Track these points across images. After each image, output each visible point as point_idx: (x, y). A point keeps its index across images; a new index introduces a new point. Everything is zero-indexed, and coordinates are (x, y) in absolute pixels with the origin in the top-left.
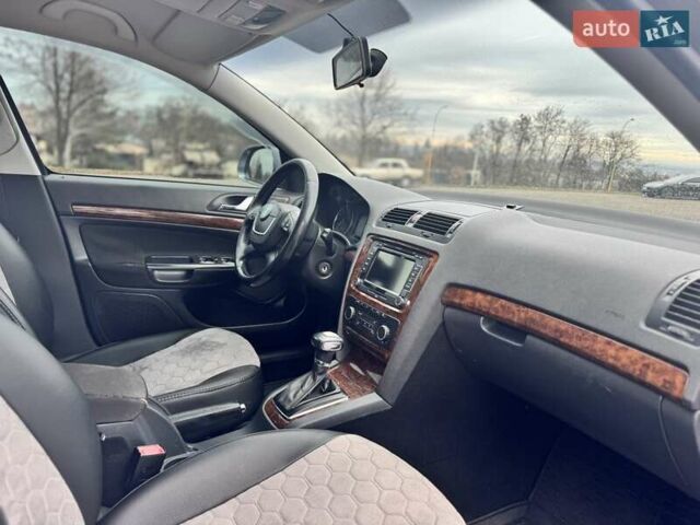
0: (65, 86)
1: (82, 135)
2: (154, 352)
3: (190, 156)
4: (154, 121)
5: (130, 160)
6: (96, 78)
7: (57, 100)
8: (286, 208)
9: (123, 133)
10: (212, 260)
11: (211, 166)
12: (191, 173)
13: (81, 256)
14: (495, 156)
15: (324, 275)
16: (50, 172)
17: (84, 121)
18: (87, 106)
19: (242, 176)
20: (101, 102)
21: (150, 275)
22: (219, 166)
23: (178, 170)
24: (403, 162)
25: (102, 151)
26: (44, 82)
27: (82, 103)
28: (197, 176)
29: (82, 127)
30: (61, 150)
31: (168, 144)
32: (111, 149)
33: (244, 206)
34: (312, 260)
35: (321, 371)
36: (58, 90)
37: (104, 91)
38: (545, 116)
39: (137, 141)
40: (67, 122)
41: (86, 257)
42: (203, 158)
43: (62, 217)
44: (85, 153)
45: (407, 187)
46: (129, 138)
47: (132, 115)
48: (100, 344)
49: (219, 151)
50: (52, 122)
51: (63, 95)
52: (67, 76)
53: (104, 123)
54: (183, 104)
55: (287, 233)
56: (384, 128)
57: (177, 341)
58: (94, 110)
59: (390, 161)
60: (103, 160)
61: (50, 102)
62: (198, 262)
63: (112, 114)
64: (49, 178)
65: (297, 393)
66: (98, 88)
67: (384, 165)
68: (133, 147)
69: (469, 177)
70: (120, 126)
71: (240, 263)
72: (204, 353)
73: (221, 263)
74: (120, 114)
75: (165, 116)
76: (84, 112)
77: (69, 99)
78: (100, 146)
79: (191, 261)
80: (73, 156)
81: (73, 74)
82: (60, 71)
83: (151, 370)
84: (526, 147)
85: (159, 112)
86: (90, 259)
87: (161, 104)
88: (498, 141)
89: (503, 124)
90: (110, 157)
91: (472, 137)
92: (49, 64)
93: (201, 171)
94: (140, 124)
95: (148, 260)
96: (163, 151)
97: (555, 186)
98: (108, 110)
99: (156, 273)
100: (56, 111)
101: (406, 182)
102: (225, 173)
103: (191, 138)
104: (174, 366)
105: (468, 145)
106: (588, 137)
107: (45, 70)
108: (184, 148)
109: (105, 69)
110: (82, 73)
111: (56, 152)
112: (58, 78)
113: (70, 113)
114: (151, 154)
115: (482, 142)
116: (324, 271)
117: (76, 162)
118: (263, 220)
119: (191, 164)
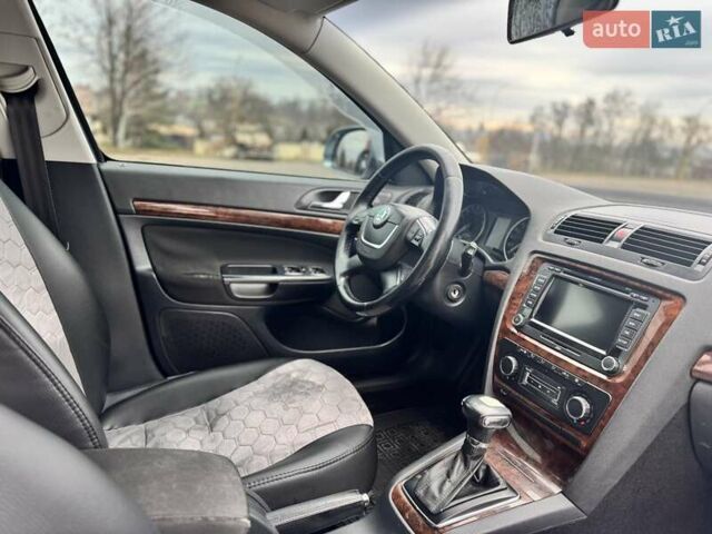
0: (120, 67)
1: (136, 116)
2: (231, 390)
3: (242, 138)
4: (205, 102)
5: (181, 142)
6: (150, 57)
7: (112, 80)
8: (412, 212)
9: (174, 113)
10: (298, 271)
11: (262, 149)
12: (242, 154)
13: (143, 265)
14: (556, 140)
15: (454, 301)
16: (107, 159)
17: (138, 102)
18: (140, 86)
19: (328, 164)
20: (154, 83)
21: (227, 287)
22: (270, 148)
23: (230, 151)
25: (154, 133)
26: (100, 62)
27: (136, 83)
29: (137, 107)
30: (116, 130)
31: (219, 126)
32: (163, 130)
33: (338, 203)
34: (439, 281)
35: (476, 453)
36: (113, 70)
37: (157, 72)
38: (613, 98)
39: (189, 122)
40: (121, 104)
41: (149, 266)
42: (254, 140)
43: (121, 216)
44: (138, 134)
46: (180, 118)
47: (183, 96)
48: (166, 375)
49: (269, 132)
50: (107, 102)
51: (118, 75)
52: (122, 56)
53: (157, 104)
54: (233, 84)
55: (419, 250)
57: (260, 375)
58: (147, 89)
60: (155, 141)
61: (104, 82)
62: (283, 273)
63: (164, 95)
64: (106, 166)
65: (443, 483)
66: (151, 68)
68: (184, 128)
69: (527, 162)
70: (171, 107)
71: (341, 281)
72: (297, 397)
73: (309, 274)
74: (172, 95)
75: (216, 96)
76: (138, 93)
77: (123, 80)
78: (153, 126)
79: (274, 272)
80: (127, 136)
81: (127, 53)
82: (115, 50)
83: (231, 418)
84: (590, 132)
85: (210, 94)
86: (154, 269)
87: (212, 85)
88: (560, 123)
89: (566, 107)
90: (162, 138)
91: (533, 119)
92: (104, 45)
93: (252, 153)
94: (190, 105)
95: (224, 270)
96: (214, 133)
97: (620, 173)
98: (159, 90)
99: (234, 287)
100: (111, 91)
102: (276, 155)
103: (242, 120)
104: (261, 415)
105: (527, 128)
106: (659, 121)
107: (100, 50)
108: (235, 130)
109: (158, 49)
110: (136, 52)
111: (110, 132)
112: (113, 58)
113: (124, 94)
114: (203, 135)
115: (543, 125)
116: (455, 296)
117: (130, 142)
118: (377, 227)
119: (242, 147)
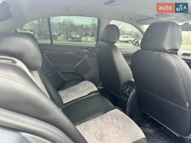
3: (73, 36)
11: (78, 38)
12: (73, 40)
19: (132, 45)
22: (80, 38)
23: (69, 40)
24: (129, 36)
28: (75, 41)
42: (76, 36)
45: (130, 43)
56: (123, 27)
59: (126, 36)
67: (124, 37)
101: (130, 42)
102: (82, 40)
108: (71, 34)
119: (73, 38)
